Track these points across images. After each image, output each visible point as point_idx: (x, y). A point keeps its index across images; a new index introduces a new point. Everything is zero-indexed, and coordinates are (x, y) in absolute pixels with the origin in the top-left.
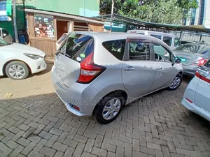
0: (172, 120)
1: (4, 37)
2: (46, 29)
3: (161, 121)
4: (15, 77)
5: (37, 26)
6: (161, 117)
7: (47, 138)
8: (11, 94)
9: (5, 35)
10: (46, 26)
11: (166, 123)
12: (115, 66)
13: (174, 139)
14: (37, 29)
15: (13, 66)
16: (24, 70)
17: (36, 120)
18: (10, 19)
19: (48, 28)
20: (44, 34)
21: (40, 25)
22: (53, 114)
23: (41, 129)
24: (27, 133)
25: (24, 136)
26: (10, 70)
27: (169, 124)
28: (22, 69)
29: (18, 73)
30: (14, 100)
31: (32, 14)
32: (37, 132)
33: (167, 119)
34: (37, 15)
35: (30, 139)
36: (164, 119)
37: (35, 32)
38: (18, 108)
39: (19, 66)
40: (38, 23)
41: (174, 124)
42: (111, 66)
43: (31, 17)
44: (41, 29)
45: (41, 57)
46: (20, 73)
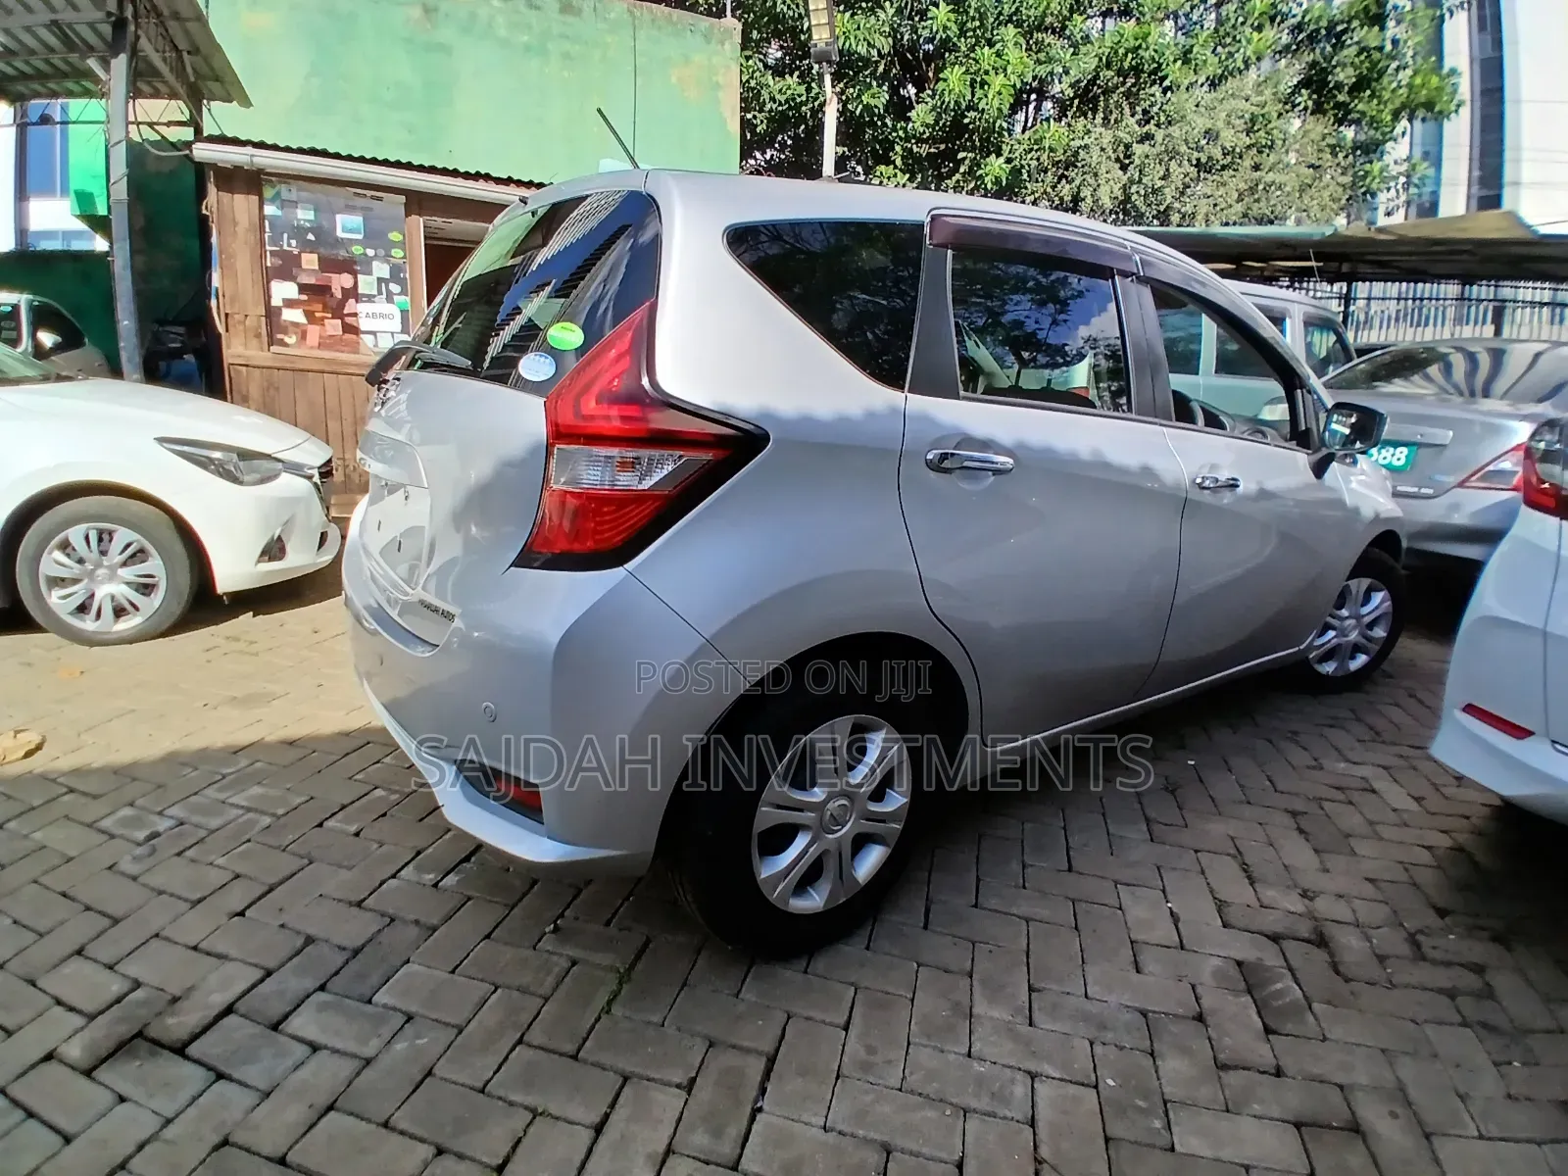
0: (1369, 912)
1: (39, 352)
2: (352, 293)
3: (1272, 922)
4: (88, 624)
5: (287, 268)
6: (1269, 894)
7: (255, 1074)
8: (31, 738)
9: (47, 339)
10: (348, 266)
11: (1321, 941)
12: (843, 422)
13: (1407, 1070)
14: (283, 290)
15: (75, 535)
16: (155, 565)
17: (194, 927)
18: (100, 244)
19: (366, 284)
20: (334, 326)
21: (310, 261)
22: (339, 882)
23: (220, 1000)
24: (104, 1032)
25: (74, 1051)
26: (53, 562)
27: (1350, 943)
28: (139, 556)
29: (110, 589)
30: (46, 779)
31: (250, 181)
32: (177, 1025)
33: (1324, 906)
34: (288, 192)
35: (118, 1076)
36: (1298, 905)
37: (271, 314)
38: (61, 838)
39: (123, 535)
40: (290, 245)
41: (1393, 941)
42: (807, 422)
43: (242, 205)
44: (316, 292)
45: (295, 469)
46: (122, 591)
